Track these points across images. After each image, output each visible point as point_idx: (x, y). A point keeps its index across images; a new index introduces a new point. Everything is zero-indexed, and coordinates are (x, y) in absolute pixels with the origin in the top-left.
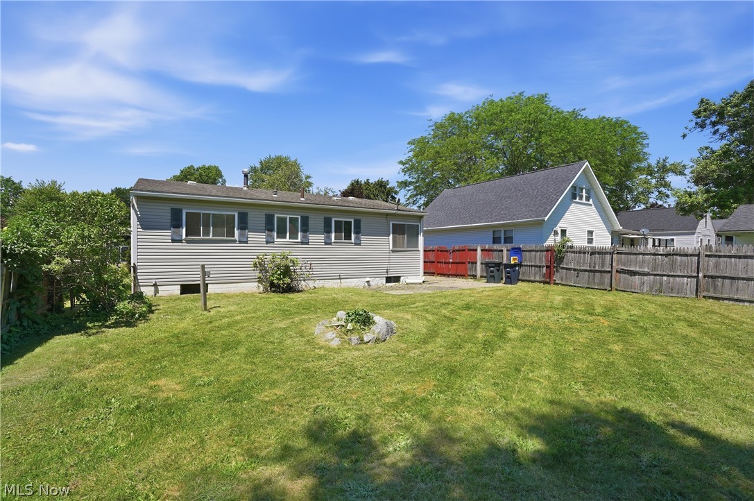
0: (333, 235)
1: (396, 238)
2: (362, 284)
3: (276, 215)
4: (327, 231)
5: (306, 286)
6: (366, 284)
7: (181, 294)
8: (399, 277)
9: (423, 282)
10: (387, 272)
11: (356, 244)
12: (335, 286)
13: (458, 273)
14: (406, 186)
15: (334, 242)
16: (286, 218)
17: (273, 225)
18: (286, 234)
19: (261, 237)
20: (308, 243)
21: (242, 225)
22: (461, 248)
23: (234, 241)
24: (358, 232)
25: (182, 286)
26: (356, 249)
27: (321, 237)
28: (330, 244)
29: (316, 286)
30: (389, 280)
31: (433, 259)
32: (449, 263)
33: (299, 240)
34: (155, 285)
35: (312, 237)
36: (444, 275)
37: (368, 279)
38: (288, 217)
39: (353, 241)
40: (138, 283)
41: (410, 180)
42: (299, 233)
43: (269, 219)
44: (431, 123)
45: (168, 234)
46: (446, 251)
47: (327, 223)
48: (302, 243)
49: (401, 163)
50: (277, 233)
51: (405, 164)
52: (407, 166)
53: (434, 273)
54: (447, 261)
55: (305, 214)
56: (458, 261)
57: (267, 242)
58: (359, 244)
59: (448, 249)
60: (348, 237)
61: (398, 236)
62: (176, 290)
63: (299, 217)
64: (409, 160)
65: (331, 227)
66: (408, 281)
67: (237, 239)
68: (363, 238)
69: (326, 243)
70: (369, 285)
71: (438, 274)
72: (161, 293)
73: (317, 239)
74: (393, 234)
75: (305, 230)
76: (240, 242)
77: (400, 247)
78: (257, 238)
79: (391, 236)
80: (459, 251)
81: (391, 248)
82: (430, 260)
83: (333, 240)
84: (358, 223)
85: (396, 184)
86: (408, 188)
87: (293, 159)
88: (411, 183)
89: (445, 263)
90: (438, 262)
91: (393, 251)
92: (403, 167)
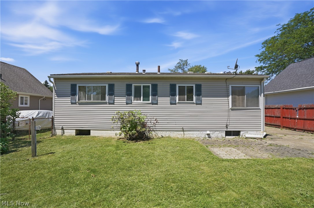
0: (177, 97)
1: (235, 98)
2: (203, 136)
3: (133, 85)
4: (173, 94)
5: (156, 136)
6: (207, 136)
7: (76, 135)
8: (239, 132)
9: (265, 137)
10: (227, 127)
11: (197, 104)
12: (179, 136)
13: (306, 128)
14: (262, 69)
15: (178, 103)
16: (141, 86)
17: (132, 91)
18: (141, 97)
19: (123, 100)
20: (157, 104)
21: (110, 93)
22: (309, 107)
23: (106, 103)
24: (199, 94)
25: (76, 130)
26: (198, 108)
27: (168, 99)
28: (175, 104)
29: (164, 135)
30: (228, 133)
31: (278, 115)
32: (295, 119)
33: (150, 102)
34: (62, 129)
35: (160, 100)
36: (290, 128)
37: (208, 132)
38: (142, 85)
39: (194, 101)
40: (55, 127)
41: (264, 65)
42: (150, 97)
43: (129, 87)
44: (280, 27)
45: (68, 99)
46: (292, 109)
47: (173, 88)
48: (152, 104)
49: (258, 56)
50: (135, 97)
51: (260, 56)
52: (262, 57)
53: (280, 126)
54: (293, 117)
55: (155, 82)
56: (306, 118)
57: (127, 104)
58: (201, 104)
59: (294, 107)
60: (190, 98)
61: (237, 97)
62: (73, 133)
63: (150, 85)
64: (263, 53)
65: (175, 91)
66: (247, 136)
67: (107, 102)
68: (204, 100)
69: (171, 104)
70: (210, 137)
71: (284, 127)
72: (66, 134)
73: (164, 101)
74: (232, 95)
75: (155, 94)
76: (110, 104)
77: (239, 106)
78: (120, 101)
79: (230, 97)
80: (306, 109)
81: (230, 107)
82: (276, 115)
83: (177, 101)
84: (199, 87)
85: (255, 69)
86: (262, 71)
87: (202, 66)
88: (265, 67)
89: (291, 119)
90: (283, 118)
91: (232, 110)
92: (259, 58)
